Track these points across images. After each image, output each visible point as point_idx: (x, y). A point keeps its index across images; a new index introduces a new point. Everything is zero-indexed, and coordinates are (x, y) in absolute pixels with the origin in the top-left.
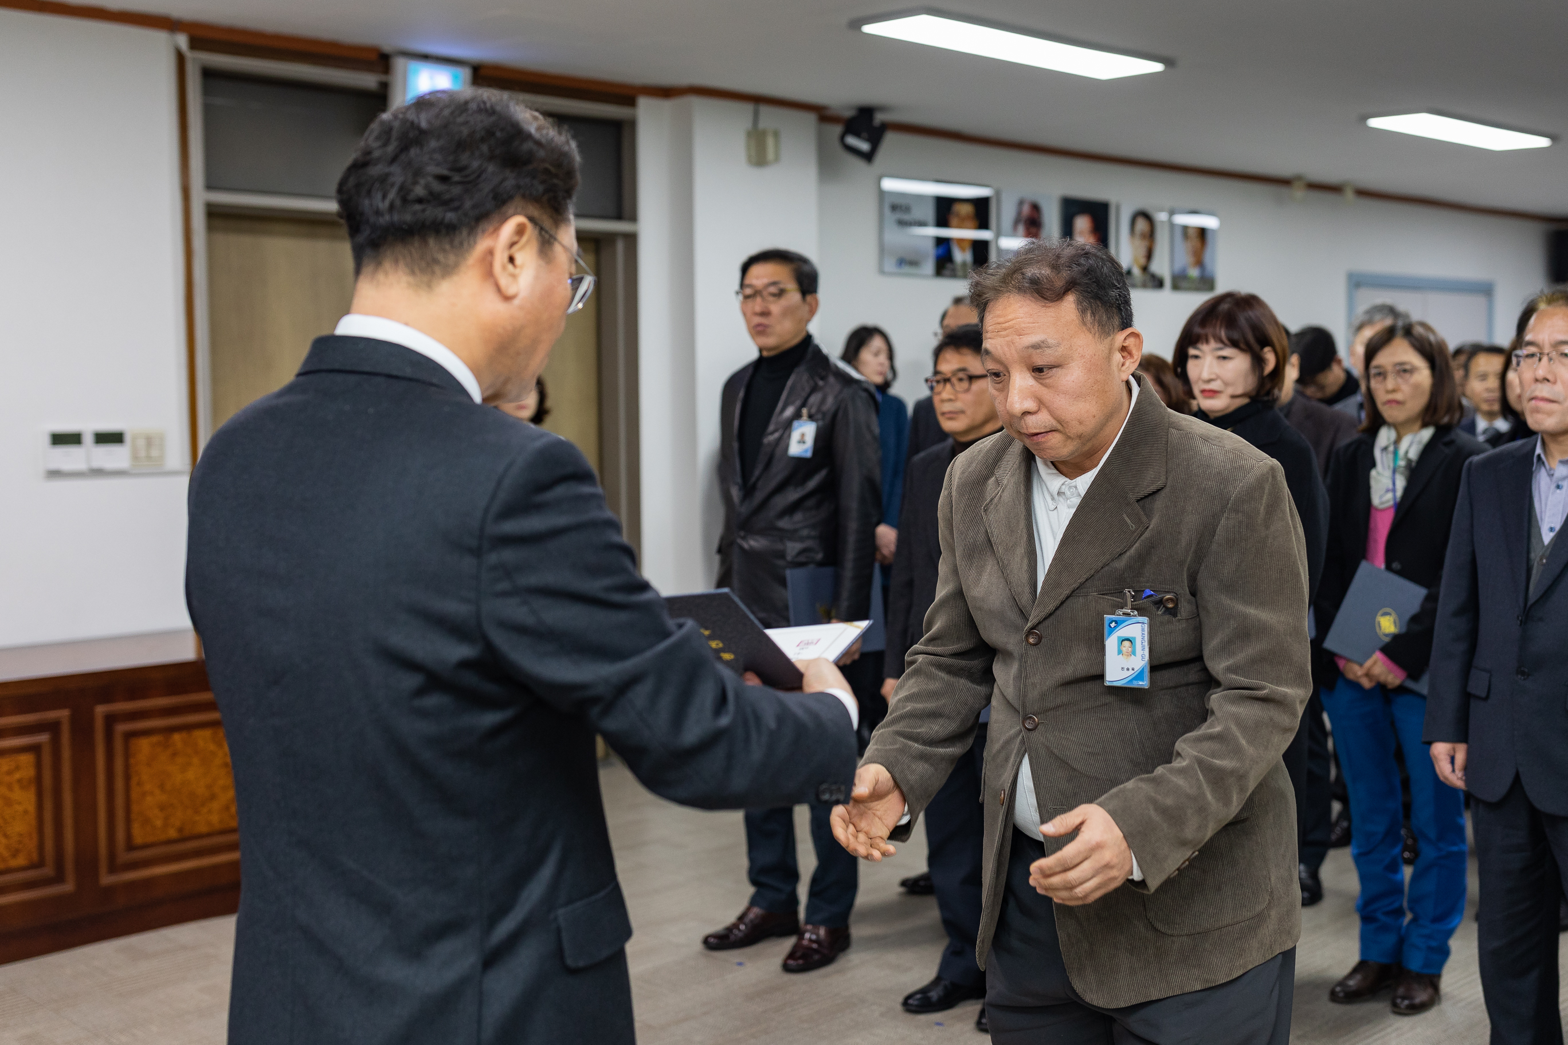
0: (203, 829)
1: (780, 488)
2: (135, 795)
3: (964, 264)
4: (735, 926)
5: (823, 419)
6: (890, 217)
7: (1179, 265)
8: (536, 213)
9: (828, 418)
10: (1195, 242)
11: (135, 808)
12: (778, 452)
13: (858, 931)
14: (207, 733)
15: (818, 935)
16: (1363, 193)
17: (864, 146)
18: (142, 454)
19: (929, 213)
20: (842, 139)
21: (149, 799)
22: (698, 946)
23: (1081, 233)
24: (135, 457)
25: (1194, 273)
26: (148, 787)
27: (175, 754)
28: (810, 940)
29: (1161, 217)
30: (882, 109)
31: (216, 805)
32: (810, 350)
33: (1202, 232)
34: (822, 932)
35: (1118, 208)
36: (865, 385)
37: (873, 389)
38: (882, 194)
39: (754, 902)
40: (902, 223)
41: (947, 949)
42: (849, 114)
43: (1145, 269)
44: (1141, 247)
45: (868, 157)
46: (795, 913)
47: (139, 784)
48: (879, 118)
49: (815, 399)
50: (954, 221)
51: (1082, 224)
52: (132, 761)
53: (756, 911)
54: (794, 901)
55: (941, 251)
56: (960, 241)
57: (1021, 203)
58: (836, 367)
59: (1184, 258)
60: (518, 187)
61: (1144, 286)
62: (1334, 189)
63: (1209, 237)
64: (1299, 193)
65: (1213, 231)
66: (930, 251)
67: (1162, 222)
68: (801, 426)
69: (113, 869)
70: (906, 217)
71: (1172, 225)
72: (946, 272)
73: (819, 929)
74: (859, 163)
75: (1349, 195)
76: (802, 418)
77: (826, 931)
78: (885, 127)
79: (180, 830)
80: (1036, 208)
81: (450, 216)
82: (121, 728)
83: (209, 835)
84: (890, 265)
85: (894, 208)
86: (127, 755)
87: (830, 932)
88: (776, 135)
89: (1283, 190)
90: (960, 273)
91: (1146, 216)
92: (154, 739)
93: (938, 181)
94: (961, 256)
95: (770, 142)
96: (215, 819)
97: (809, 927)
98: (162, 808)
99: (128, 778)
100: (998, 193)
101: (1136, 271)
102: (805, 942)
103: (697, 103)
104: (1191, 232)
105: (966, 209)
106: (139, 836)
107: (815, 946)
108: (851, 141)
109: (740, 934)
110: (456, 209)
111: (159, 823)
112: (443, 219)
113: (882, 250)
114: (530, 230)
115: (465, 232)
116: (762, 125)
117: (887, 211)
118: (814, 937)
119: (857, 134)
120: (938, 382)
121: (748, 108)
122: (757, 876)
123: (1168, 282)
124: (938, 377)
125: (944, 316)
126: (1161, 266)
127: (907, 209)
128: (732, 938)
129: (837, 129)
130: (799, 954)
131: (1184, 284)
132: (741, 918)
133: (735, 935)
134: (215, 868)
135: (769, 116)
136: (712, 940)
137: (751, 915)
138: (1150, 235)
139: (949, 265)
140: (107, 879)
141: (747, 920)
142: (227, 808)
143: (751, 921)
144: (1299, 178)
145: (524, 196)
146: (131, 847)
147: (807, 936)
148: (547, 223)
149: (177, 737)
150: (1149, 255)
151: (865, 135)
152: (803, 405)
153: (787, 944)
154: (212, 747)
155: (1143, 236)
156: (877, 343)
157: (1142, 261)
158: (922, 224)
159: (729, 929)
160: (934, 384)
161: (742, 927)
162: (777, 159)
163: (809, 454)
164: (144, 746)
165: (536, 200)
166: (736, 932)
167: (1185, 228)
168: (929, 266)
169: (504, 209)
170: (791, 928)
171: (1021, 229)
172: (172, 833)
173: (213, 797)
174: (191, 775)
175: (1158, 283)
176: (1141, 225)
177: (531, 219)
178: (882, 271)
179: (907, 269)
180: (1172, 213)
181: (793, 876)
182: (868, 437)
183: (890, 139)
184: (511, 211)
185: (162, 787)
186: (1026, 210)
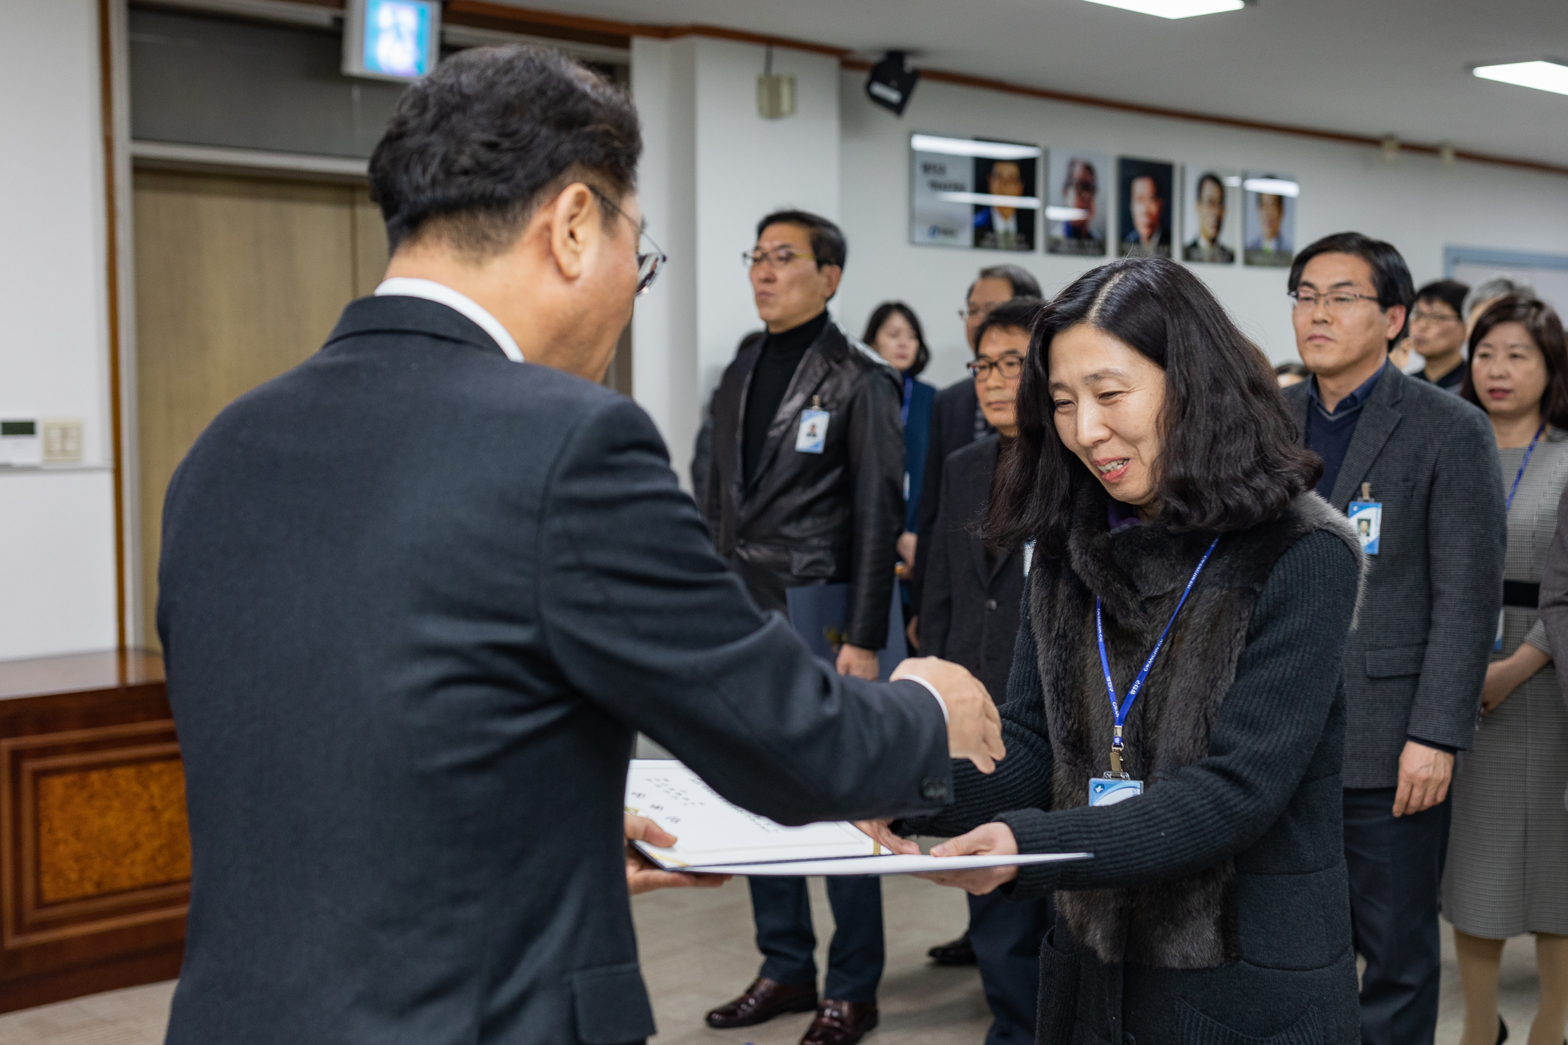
0: (125, 883)
1: (787, 489)
2: (45, 843)
3: (1007, 234)
4: (743, 1000)
5: (837, 409)
6: (922, 179)
7: (1251, 238)
8: (596, 180)
9: (843, 409)
10: (1272, 210)
11: (46, 859)
12: (785, 447)
13: (887, 1006)
14: (130, 772)
15: (840, 1011)
16: (1464, 156)
17: (894, 96)
18: (57, 447)
19: (967, 175)
20: (868, 86)
21: (62, 848)
22: (700, 1023)
23: (1141, 199)
24: (48, 451)
25: (1270, 245)
26: (60, 834)
27: (92, 796)
28: (832, 1018)
29: (1232, 182)
30: (914, 53)
31: (139, 856)
32: (826, 328)
33: (1279, 200)
34: (845, 1008)
35: (1183, 170)
36: (887, 370)
37: (898, 376)
38: (913, 154)
39: (764, 973)
40: (936, 186)
41: (992, 1030)
42: (875, 59)
43: (1213, 241)
44: (1210, 214)
45: (898, 109)
46: (813, 984)
47: (50, 831)
48: (911, 64)
49: (826, 386)
50: (995, 185)
51: (1142, 188)
52: (42, 804)
53: (767, 983)
54: (811, 969)
55: (980, 218)
56: (1002, 209)
57: (1072, 164)
58: (855, 349)
59: (1258, 229)
60: (576, 152)
61: (1213, 260)
62: (1429, 151)
63: (1287, 206)
64: (1390, 155)
65: (1292, 199)
66: (968, 219)
67: (1234, 188)
68: (811, 416)
69: (20, 929)
70: (940, 179)
71: (1245, 193)
72: (987, 243)
73: (841, 1005)
74: (887, 117)
75: (1448, 157)
76: (813, 407)
77: (849, 1006)
78: (917, 74)
79: (99, 884)
80: (1089, 169)
81: (501, 189)
82: (30, 766)
83: (132, 890)
84: (921, 234)
85: (927, 168)
86: (37, 797)
87: (855, 1008)
88: (792, 82)
89: (1372, 152)
90: (1001, 244)
91: (1215, 179)
92: (69, 778)
93: (978, 139)
94: (1003, 225)
95: (785, 90)
96: (139, 871)
97: (830, 1002)
98: (77, 859)
99: (37, 824)
100: (1046, 153)
101: (1204, 243)
102: (825, 1020)
103: (701, 44)
104: (1266, 200)
105: (1010, 171)
106: (50, 891)
107: (837, 1024)
108: (879, 89)
109: (750, 1010)
110: (507, 180)
111: (73, 876)
112: (493, 191)
113: (913, 217)
114: (591, 202)
115: (518, 206)
116: (775, 70)
117: (919, 172)
118: (835, 1014)
119: (886, 82)
120: (983, 368)
121: (759, 51)
122: (766, 942)
123: (1239, 256)
124: (982, 363)
125: (971, 291)
126: (1232, 238)
127: (941, 170)
128: (740, 1014)
129: (863, 77)
130: (817, 1034)
131: (1258, 258)
132: (750, 991)
133: (743, 1010)
134: (139, 928)
135: (785, 62)
136: (716, 1017)
137: (762, 988)
138: (1220, 202)
139: (989, 235)
140: (12, 942)
141: (757, 993)
142: (153, 859)
143: (763, 994)
144: (1390, 137)
145: (583, 163)
146: (40, 903)
147: (828, 1012)
148: (609, 192)
149: (95, 777)
150: (1219, 225)
151: (894, 83)
152: (815, 392)
153: (805, 1021)
154: (136, 788)
155: (1212, 203)
156: (897, 321)
157: (1211, 231)
158: (959, 188)
159: (738, 1003)
160: (977, 370)
161: (752, 1001)
162: (793, 110)
163: (820, 449)
164: (57, 786)
165: (596, 166)
166: (744, 1006)
167: (1260, 196)
168: (966, 236)
169: (561, 177)
170: (806, 1001)
171: (1072, 196)
172: (89, 888)
173: (137, 846)
174: (110, 820)
175: (1229, 257)
176: (1210, 190)
177: (592, 188)
178: (912, 242)
179: (941, 239)
180: (1245, 177)
181: (809, 941)
182: (890, 431)
183: (923, 88)
184: (569, 179)
185: (77, 834)
186: (1078, 171)
